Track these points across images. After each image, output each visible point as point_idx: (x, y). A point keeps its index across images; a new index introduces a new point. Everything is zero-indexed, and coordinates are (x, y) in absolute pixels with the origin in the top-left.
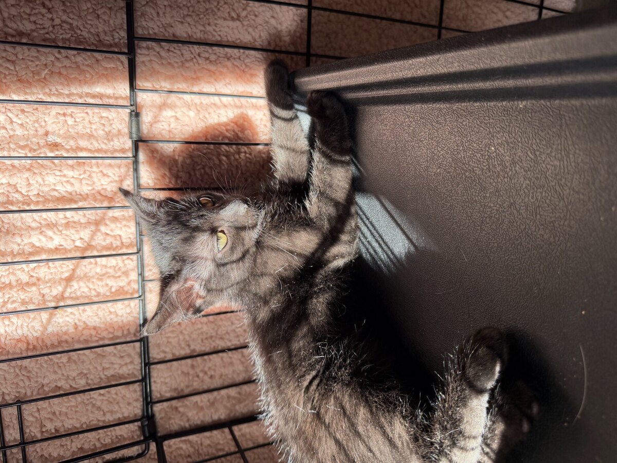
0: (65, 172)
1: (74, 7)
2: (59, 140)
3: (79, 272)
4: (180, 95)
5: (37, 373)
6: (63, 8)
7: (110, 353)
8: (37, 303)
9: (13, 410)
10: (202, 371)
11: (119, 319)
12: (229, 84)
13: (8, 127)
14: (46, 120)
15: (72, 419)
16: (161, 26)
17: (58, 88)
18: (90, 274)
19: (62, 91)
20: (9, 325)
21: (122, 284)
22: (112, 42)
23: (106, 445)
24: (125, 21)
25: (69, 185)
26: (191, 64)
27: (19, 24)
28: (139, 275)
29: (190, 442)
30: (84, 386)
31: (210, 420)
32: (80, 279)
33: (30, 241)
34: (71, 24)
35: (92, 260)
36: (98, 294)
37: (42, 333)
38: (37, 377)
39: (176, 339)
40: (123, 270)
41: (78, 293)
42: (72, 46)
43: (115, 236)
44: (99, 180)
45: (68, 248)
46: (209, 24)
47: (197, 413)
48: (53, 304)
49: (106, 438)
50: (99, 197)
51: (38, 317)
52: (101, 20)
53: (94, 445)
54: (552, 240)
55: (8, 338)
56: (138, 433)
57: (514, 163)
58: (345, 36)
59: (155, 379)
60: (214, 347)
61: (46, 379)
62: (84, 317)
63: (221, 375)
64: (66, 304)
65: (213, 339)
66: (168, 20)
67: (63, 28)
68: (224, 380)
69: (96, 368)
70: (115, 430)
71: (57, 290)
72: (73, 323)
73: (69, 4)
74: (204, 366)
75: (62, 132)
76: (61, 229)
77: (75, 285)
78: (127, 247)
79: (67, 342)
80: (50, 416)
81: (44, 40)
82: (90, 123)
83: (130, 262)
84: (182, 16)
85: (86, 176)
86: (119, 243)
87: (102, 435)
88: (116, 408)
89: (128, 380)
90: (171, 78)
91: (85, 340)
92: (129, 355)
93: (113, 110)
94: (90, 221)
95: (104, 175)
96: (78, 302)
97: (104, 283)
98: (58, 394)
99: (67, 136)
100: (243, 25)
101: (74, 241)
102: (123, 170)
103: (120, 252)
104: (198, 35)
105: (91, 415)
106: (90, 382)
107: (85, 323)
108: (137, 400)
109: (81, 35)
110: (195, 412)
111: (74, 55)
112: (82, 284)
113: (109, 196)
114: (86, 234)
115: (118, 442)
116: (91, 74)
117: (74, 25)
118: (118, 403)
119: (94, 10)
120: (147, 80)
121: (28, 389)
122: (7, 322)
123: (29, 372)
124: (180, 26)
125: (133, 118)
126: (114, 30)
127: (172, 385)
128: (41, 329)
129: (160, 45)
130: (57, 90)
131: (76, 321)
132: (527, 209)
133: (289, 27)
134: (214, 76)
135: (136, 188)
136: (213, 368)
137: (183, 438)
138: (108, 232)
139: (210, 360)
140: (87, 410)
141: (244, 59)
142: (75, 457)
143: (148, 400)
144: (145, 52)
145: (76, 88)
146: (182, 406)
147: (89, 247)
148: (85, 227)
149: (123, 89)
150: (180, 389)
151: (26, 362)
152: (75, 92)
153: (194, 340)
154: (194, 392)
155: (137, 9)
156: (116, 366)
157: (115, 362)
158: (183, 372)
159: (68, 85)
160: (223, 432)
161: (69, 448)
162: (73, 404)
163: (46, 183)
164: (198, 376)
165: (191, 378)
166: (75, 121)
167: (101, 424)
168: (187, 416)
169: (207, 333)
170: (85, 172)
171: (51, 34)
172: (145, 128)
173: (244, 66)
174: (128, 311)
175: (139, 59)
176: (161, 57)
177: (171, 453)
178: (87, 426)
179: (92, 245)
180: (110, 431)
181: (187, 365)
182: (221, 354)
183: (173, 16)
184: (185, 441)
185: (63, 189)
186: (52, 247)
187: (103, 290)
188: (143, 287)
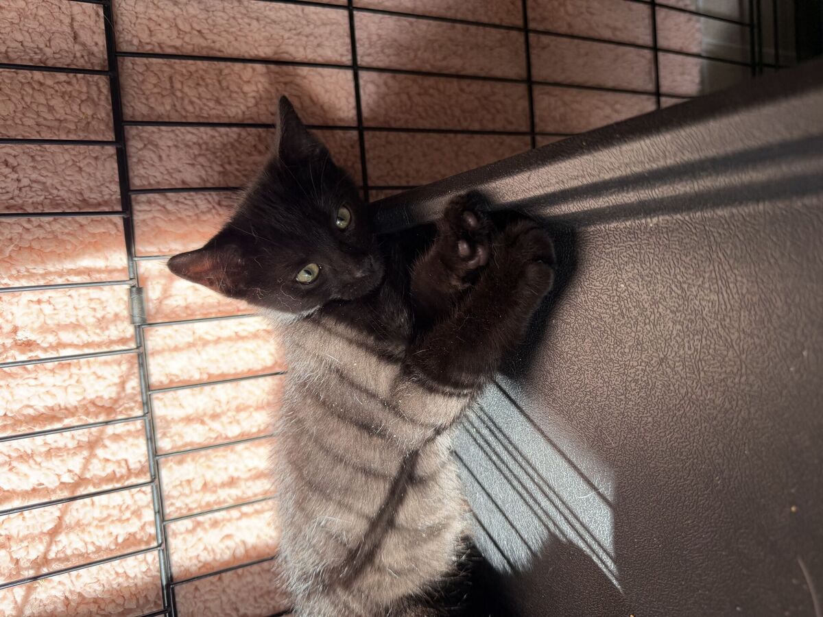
0: (43, 379)
1: (47, 161)
2: (32, 337)
3: (68, 519)
6: (32, 164)
8: (7, 574)
11: (130, 583)
14: (14, 311)
16: (165, 172)
17: (29, 267)
18: (85, 522)
19: (34, 271)
21: (132, 530)
22: (100, 200)
24: (117, 172)
25: (49, 397)
26: (209, 216)
28: (155, 513)
32: (70, 528)
34: (44, 183)
35: (87, 500)
36: (99, 549)
39: (218, 602)
40: (133, 508)
41: (69, 552)
42: (47, 211)
43: (118, 462)
44: (92, 385)
45: (51, 486)
48: (31, 573)
50: (92, 409)
51: (9, 595)
52: (84, 174)
54: (727, 405)
57: (655, 303)
58: (411, 159)
60: (274, 607)
62: (79, 587)
64: (51, 570)
65: (272, 595)
66: (173, 164)
67: (33, 189)
71: (37, 550)
72: (63, 598)
73: (39, 159)
75: (36, 325)
76: (39, 460)
77: (62, 538)
78: (137, 475)
81: (8, 208)
82: (75, 308)
83: (141, 495)
84: (193, 156)
85: (73, 381)
86: (124, 471)
93: (106, 288)
94: (81, 444)
95: (99, 377)
96: (70, 565)
97: (106, 532)
99: (44, 329)
101: (58, 476)
102: (124, 367)
103: (127, 483)
104: (216, 179)
107: (80, 594)
109: (58, 196)
111: (49, 223)
112: (72, 536)
113: (107, 406)
114: (76, 463)
116: (73, 244)
117: (48, 184)
119: (74, 163)
120: (151, 243)
124: (190, 169)
125: (135, 296)
126: (102, 185)
128: (14, 613)
129: (166, 196)
130: (27, 270)
131: (67, 594)
132: (684, 366)
135: (144, 391)
138: (108, 457)
144: (145, 207)
145: (54, 265)
147: (81, 481)
148: (75, 454)
149: (119, 259)
152: (52, 269)
153: (243, 600)
155: (132, 154)
159: (43, 262)
163: (16, 397)
166: (55, 309)
169: (261, 589)
170: (71, 376)
171: (17, 199)
172: (151, 306)
174: (144, 570)
175: (138, 217)
176: (168, 212)
179: (86, 479)
183: (180, 159)
185: (41, 403)
186: (28, 487)
187: (104, 542)
188: (164, 531)
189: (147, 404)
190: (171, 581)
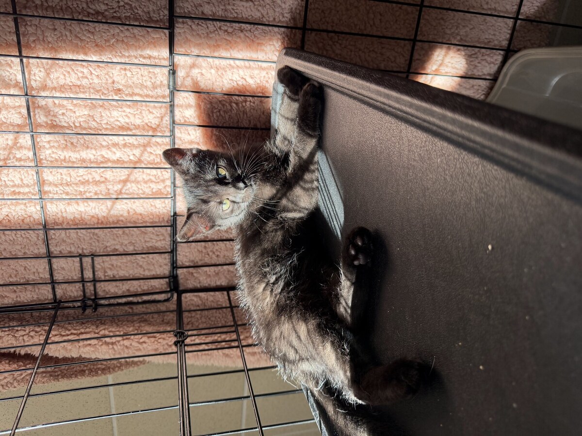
0: (125, 109)
2: (121, 87)
3: (132, 178)
4: (205, 58)
5: (103, 238)
7: (150, 232)
8: (105, 194)
9: (89, 260)
10: (211, 251)
11: (157, 210)
12: (242, 50)
13: (89, 77)
14: (113, 73)
15: (123, 270)
16: (193, 6)
17: (122, 51)
18: (139, 179)
19: (124, 53)
20: (87, 206)
21: (160, 187)
22: (158, 18)
23: (144, 290)
25: (126, 117)
26: (214, 35)
27: (97, 6)
28: (172, 182)
29: (199, 297)
30: (132, 251)
31: (215, 285)
32: (133, 181)
33: (101, 153)
34: (131, 5)
35: (141, 170)
36: (144, 193)
37: (108, 214)
38: (103, 241)
40: (161, 178)
41: (131, 190)
43: (156, 155)
44: (147, 116)
45: (126, 160)
46: (229, 4)
47: (206, 279)
48: (114, 197)
49: (145, 286)
50: (146, 127)
51: (105, 203)
53: (137, 289)
55: (87, 214)
56: (166, 286)
58: (338, 11)
59: (179, 253)
60: (221, 237)
61: (109, 243)
62: (134, 207)
63: (225, 256)
64: (123, 197)
67: (125, 8)
68: (226, 259)
69: (140, 240)
70: (150, 282)
71: (118, 187)
72: (127, 210)
74: (213, 248)
75: (123, 82)
76: (121, 147)
77: (129, 185)
79: (122, 221)
80: (110, 266)
81: (113, 19)
82: (142, 76)
83: (166, 173)
86: (158, 160)
87: (142, 284)
88: (152, 268)
89: (161, 251)
90: (198, 45)
91: (134, 221)
92: (163, 235)
93: (158, 69)
94: (140, 143)
95: (150, 112)
96: (131, 196)
97: (148, 185)
98: (115, 253)
99: (127, 86)
100: (255, 5)
101: (129, 156)
102: (163, 110)
103: (159, 166)
104: (220, 13)
105: (135, 270)
106: (136, 248)
107: (134, 210)
108: (166, 265)
109: (137, 13)
110: (205, 278)
112: (133, 185)
113: (154, 127)
115: (152, 290)
116: (143, 42)
117: (133, 6)
118: (153, 265)
120: (182, 47)
121: (98, 248)
122: (86, 204)
123: (98, 237)
124: (207, 6)
125: (171, 75)
126: (160, 9)
127: (190, 257)
128: (107, 211)
129: (193, 21)
130: (121, 53)
131: (129, 209)
133: (291, 5)
134: (230, 45)
135: (171, 123)
136: (220, 250)
137: (196, 294)
138: (152, 151)
139: (217, 244)
140: (133, 266)
141: (254, 31)
142: (125, 294)
143: (174, 266)
144: (180, 25)
145: (133, 51)
146: (196, 273)
147: (140, 161)
148: (137, 148)
149: (165, 53)
150: (195, 261)
151: (97, 231)
152: (132, 54)
154: (205, 264)
156: (154, 241)
157: (153, 238)
158: (198, 250)
159: (128, 49)
160: (223, 294)
161: (121, 288)
162: (125, 261)
163: (112, 115)
164: (208, 254)
165: (203, 255)
166: (132, 74)
167: (142, 276)
168: (199, 280)
170: (137, 110)
171: (118, 13)
172: (179, 81)
173: (253, 37)
174: (164, 206)
175: (177, 31)
177: (186, 302)
178: (133, 276)
180: (148, 282)
181: (201, 246)
182: (225, 242)
184: (196, 296)
185: (123, 121)
186: (115, 159)
187: (148, 191)
188: (175, 191)
189: (172, 131)
190: (175, 214)
